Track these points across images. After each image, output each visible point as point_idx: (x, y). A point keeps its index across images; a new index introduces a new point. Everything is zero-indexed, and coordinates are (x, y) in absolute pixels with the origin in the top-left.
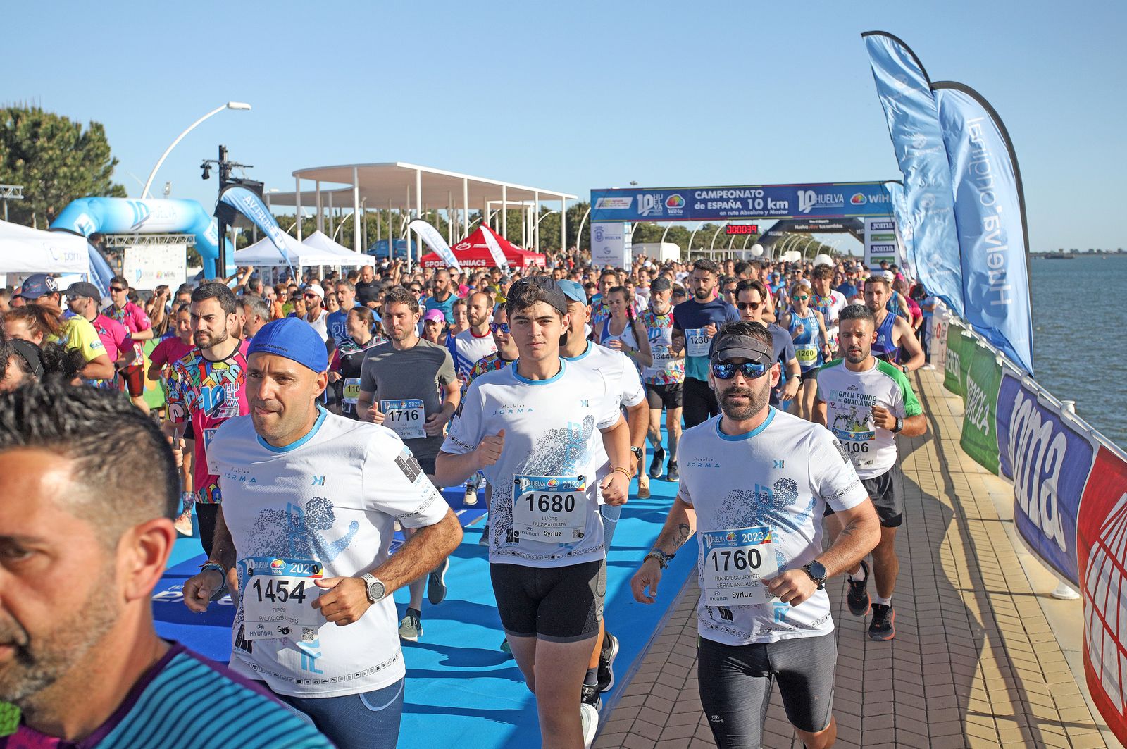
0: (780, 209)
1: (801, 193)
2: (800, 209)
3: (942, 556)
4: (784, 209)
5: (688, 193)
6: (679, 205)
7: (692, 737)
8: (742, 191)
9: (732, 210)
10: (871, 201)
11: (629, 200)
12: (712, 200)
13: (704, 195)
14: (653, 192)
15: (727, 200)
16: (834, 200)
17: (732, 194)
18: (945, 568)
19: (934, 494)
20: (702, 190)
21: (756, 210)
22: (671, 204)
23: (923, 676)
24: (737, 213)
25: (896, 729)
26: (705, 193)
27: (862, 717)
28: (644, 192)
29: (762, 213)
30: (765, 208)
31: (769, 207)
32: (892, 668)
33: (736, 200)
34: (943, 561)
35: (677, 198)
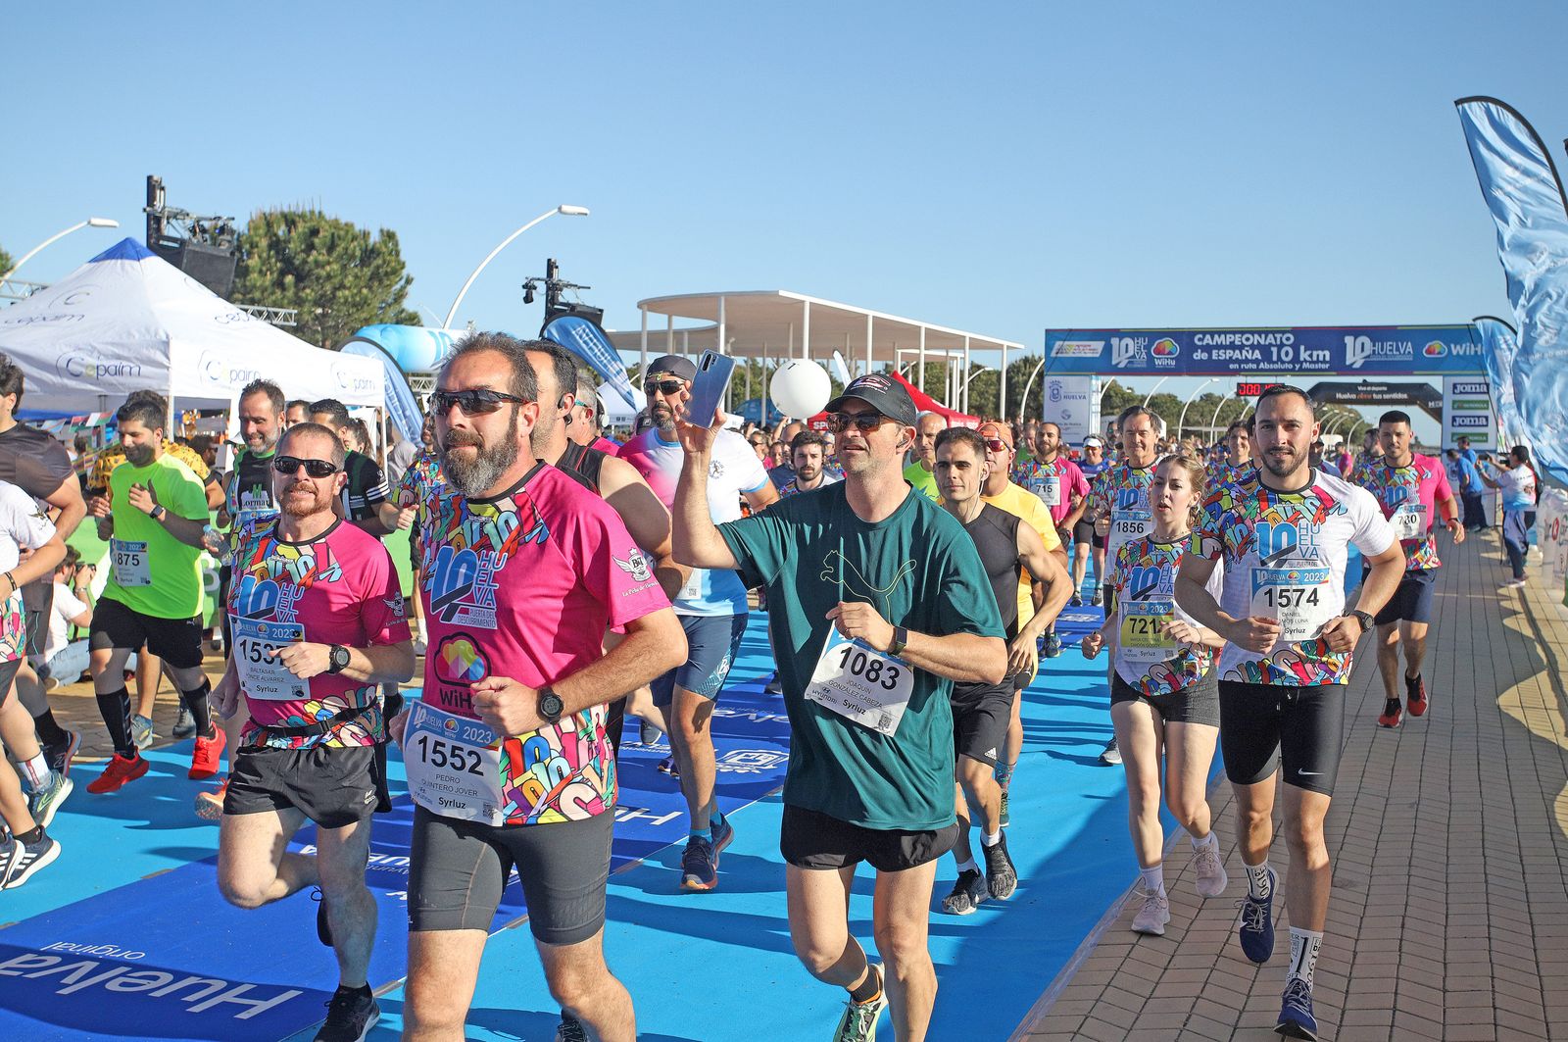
0: (1318, 361)
1: (1349, 340)
2: (1348, 363)
3: (1557, 810)
4: (1324, 362)
5: (1185, 338)
6: (1170, 353)
7: (1198, 998)
8: (1263, 336)
9: (1247, 361)
10: (1455, 353)
11: (1099, 345)
12: (1219, 347)
13: (1208, 340)
14: (1134, 334)
15: (1241, 347)
16: (1398, 349)
17: (1248, 339)
18: (1561, 824)
19: (1550, 736)
20: (1204, 332)
21: (1283, 362)
22: (1158, 351)
23: (1535, 950)
24: (1254, 366)
25: (1495, 1008)
26: (1208, 336)
27: (1445, 991)
28: (1120, 334)
29: (1291, 366)
30: (1296, 359)
31: (1302, 359)
32: (1489, 939)
33: (1253, 347)
34: (1558, 816)
35: (1169, 344)
